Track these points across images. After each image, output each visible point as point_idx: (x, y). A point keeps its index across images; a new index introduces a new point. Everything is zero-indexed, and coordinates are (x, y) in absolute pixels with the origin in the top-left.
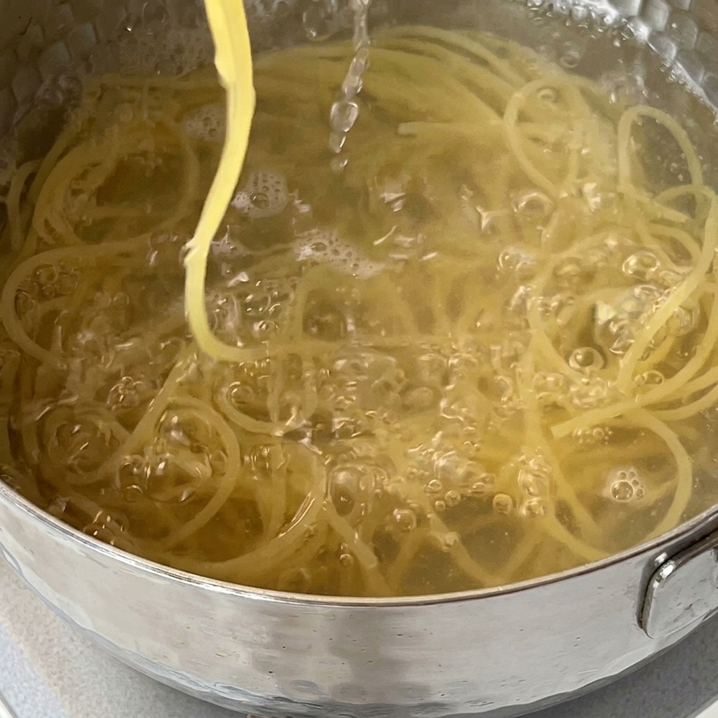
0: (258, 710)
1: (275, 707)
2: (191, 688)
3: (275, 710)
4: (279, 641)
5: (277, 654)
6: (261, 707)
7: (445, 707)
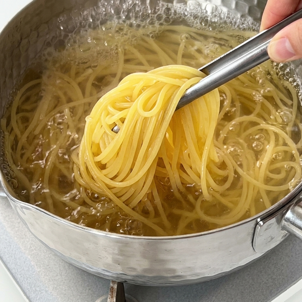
0: (114, 278)
1: (120, 277)
2: (90, 270)
3: (120, 278)
4: (122, 252)
5: (121, 258)
6: (116, 277)
7: (182, 277)
